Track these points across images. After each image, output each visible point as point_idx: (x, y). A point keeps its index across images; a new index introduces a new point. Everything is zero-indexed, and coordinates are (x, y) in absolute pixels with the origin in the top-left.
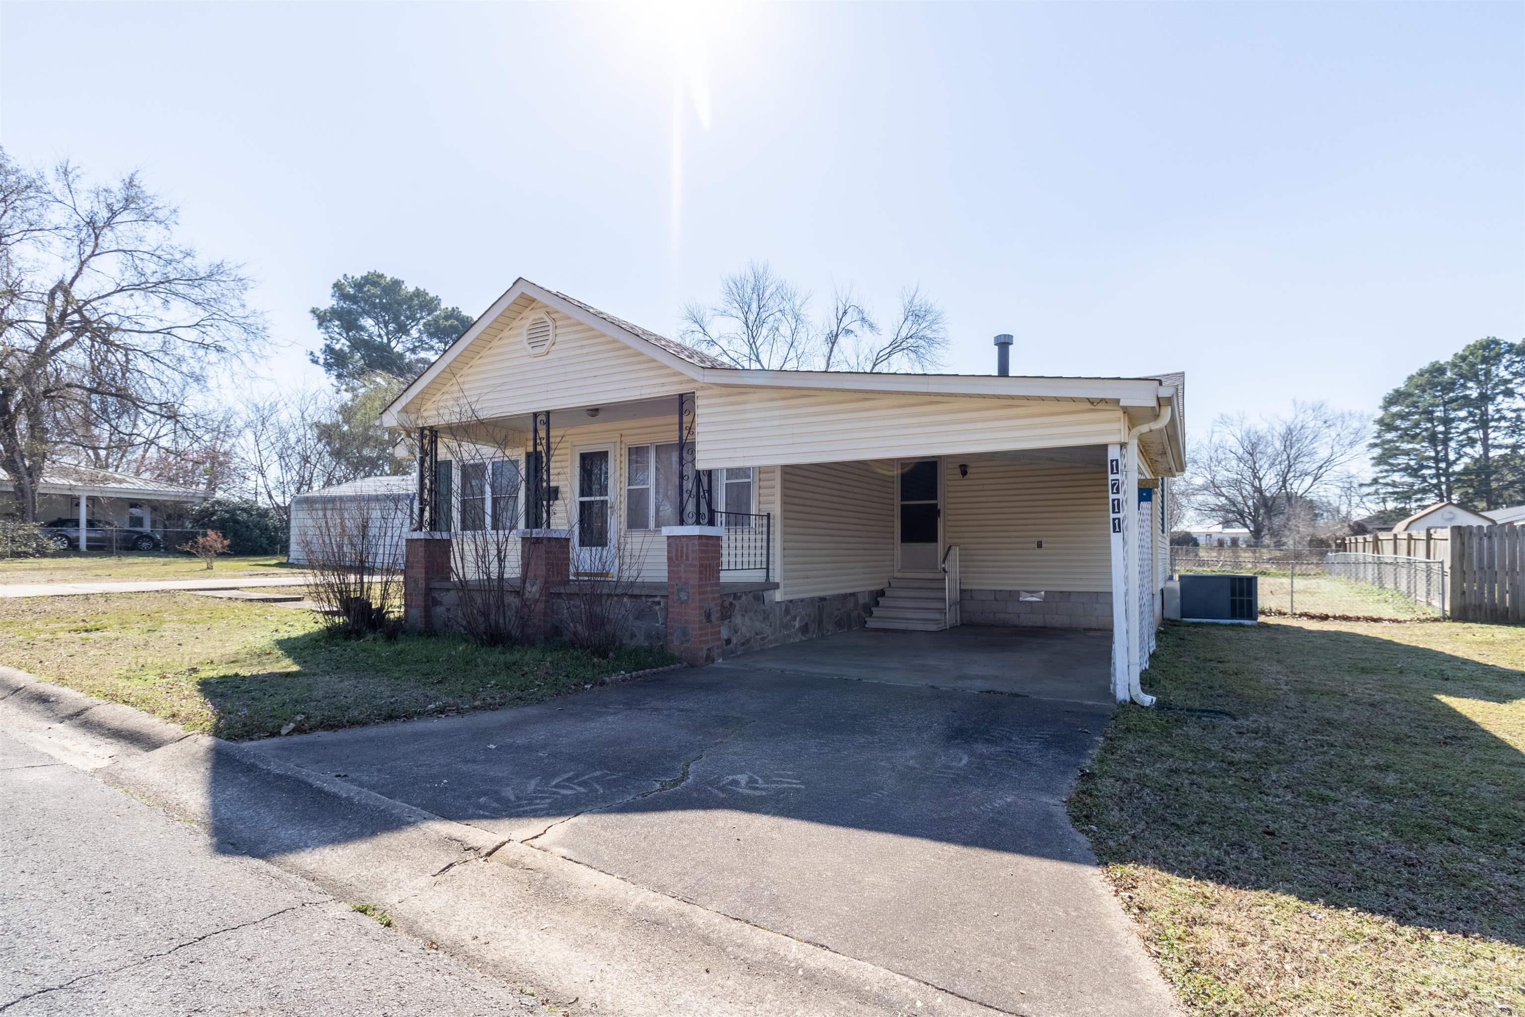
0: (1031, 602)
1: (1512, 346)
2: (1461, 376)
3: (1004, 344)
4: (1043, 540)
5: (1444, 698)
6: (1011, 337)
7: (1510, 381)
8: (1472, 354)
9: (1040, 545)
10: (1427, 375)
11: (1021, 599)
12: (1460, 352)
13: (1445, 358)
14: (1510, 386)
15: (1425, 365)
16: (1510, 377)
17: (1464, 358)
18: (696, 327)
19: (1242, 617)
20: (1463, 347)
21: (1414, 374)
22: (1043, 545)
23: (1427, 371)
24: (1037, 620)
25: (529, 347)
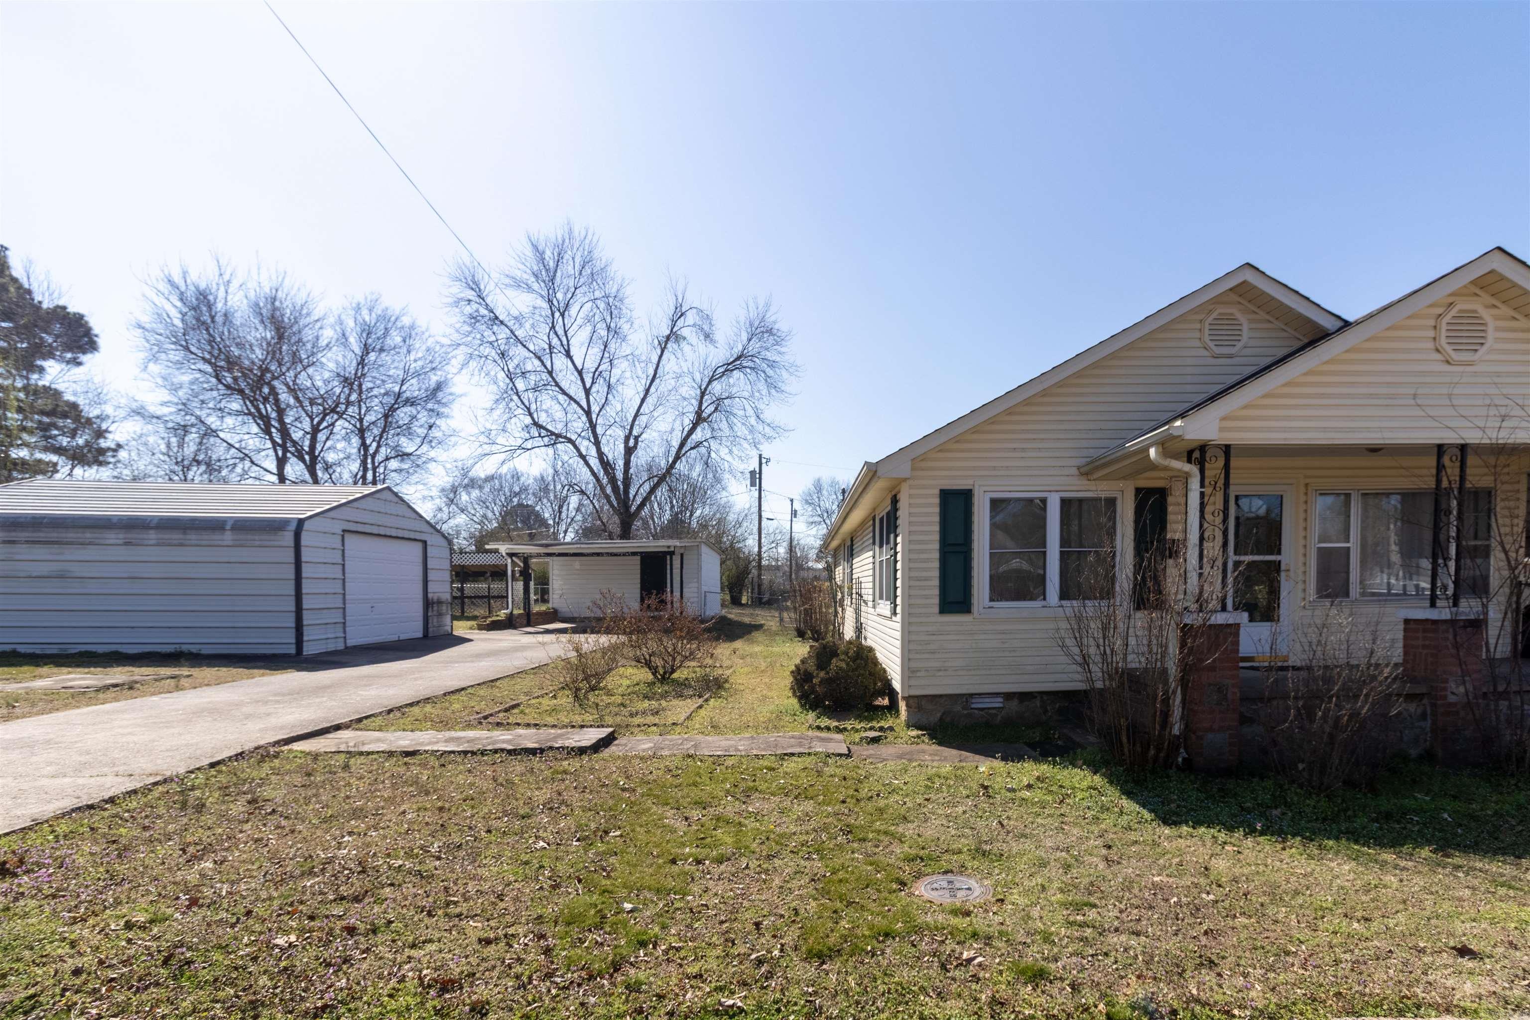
25: (1449, 348)
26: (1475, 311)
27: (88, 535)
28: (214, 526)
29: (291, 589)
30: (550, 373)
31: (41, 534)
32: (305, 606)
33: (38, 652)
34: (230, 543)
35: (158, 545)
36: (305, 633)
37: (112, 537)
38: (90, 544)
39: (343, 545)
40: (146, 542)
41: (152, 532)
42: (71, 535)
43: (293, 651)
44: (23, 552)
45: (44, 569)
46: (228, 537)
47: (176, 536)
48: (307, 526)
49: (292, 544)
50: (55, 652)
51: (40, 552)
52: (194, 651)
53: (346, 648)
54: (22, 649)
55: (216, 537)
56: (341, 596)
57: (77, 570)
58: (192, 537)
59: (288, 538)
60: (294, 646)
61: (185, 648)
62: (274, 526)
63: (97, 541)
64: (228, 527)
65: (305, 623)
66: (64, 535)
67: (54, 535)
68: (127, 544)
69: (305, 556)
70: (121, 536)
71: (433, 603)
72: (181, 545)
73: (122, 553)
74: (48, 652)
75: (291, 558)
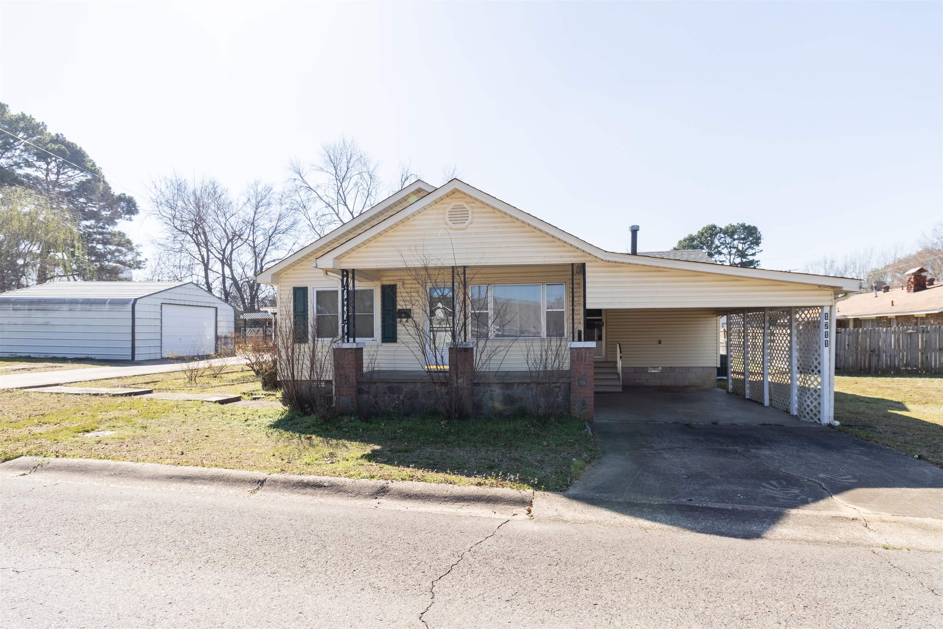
0: (655, 373)
1: (721, 229)
2: (701, 243)
3: (634, 231)
4: (662, 340)
5: (889, 411)
6: (638, 227)
7: (719, 247)
8: (706, 232)
9: (660, 342)
10: (687, 241)
11: (649, 371)
12: (701, 231)
13: (695, 233)
14: (719, 249)
15: (686, 236)
16: (719, 245)
17: (702, 234)
18: (297, 176)
19: (722, 375)
20: (702, 228)
21: (682, 240)
22: (662, 342)
23: (687, 239)
24: (658, 382)
25: (450, 223)
26: (463, 205)
27: (56, 307)
28: (102, 302)
29: (130, 330)
30: (337, 215)
31: (40, 306)
32: (136, 338)
33: (38, 357)
34: (108, 310)
35: (81, 311)
36: (136, 351)
37: (65, 307)
38: (57, 310)
39: (161, 310)
40: (77, 310)
41: (79, 305)
42: (50, 307)
43: (130, 359)
44: (34, 314)
45: (40, 321)
46: (107, 307)
47: (87, 307)
48: (138, 301)
49: (131, 310)
50: (43, 357)
51: (40, 314)
52: (93, 357)
53: (162, 358)
54: (32, 355)
55: (102, 307)
56: (160, 334)
57: (53, 322)
58: (94, 307)
59: (129, 307)
60: (131, 356)
61: (90, 356)
62: (123, 302)
63: (60, 309)
64: (107, 303)
65: (136, 346)
66: (48, 307)
67: (44, 307)
68: (70, 310)
69: (137, 316)
70: (68, 307)
71: (221, 337)
72: (89, 311)
73: (67, 314)
74: (41, 357)
75: (130, 316)
